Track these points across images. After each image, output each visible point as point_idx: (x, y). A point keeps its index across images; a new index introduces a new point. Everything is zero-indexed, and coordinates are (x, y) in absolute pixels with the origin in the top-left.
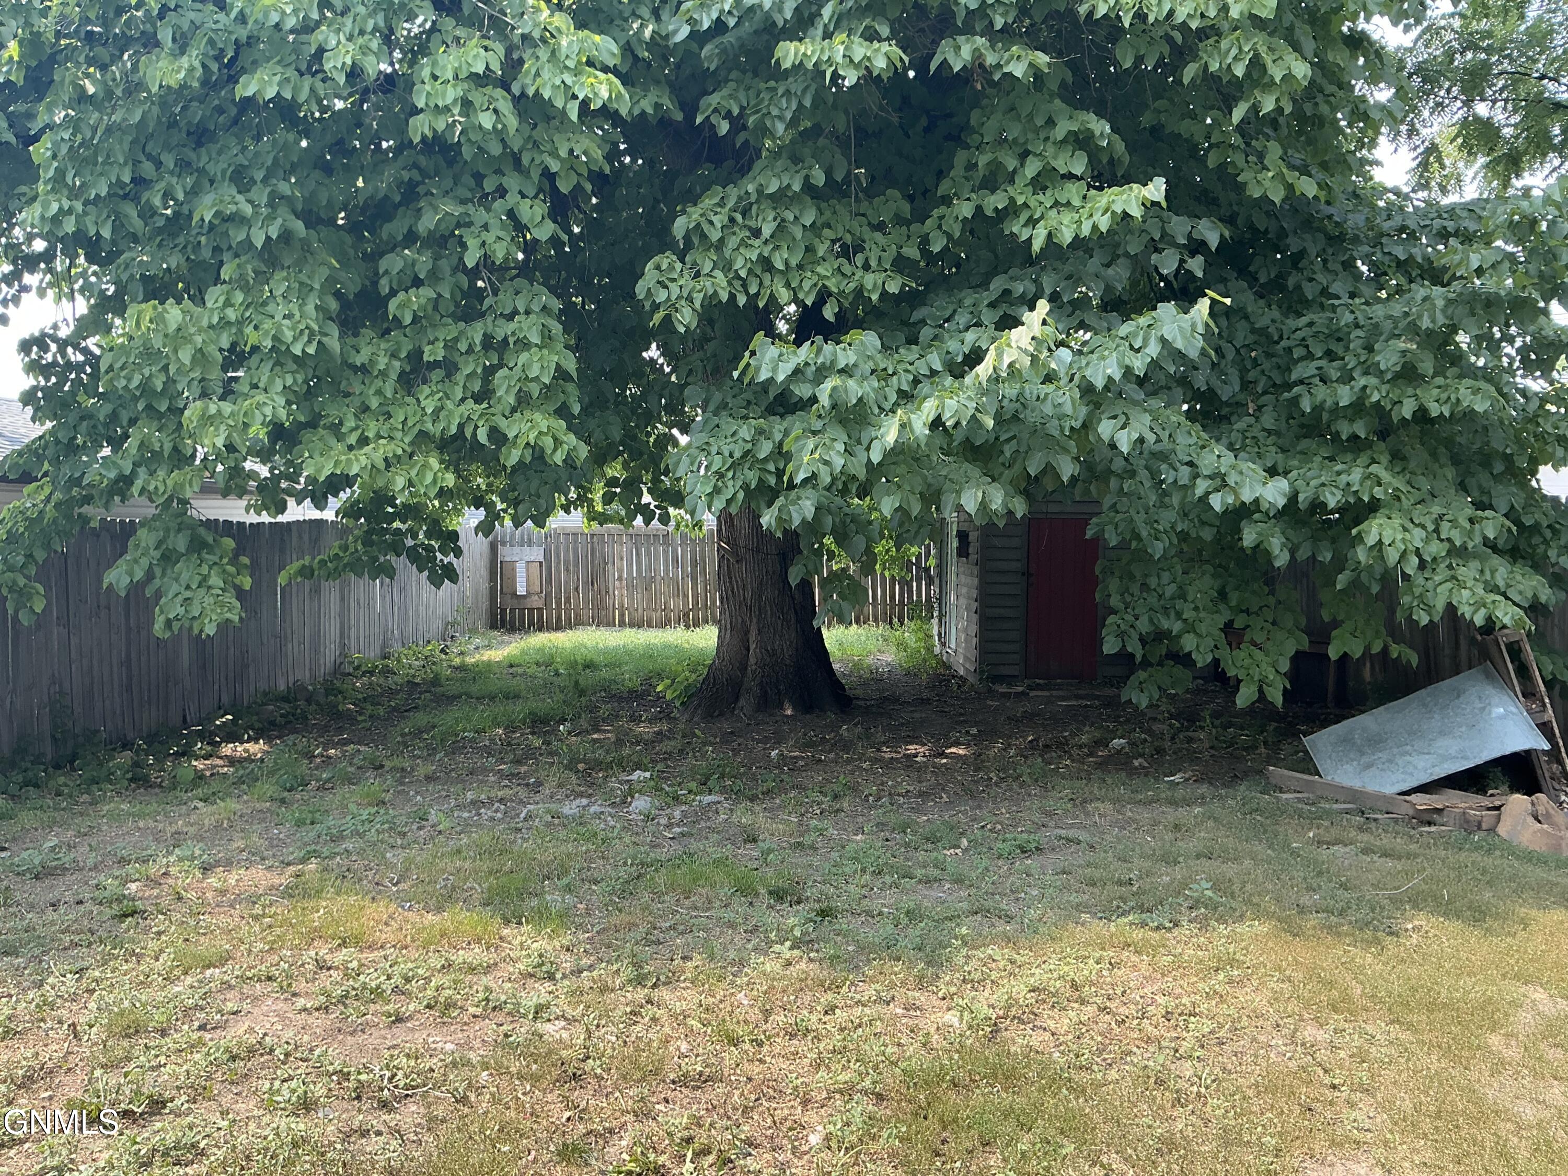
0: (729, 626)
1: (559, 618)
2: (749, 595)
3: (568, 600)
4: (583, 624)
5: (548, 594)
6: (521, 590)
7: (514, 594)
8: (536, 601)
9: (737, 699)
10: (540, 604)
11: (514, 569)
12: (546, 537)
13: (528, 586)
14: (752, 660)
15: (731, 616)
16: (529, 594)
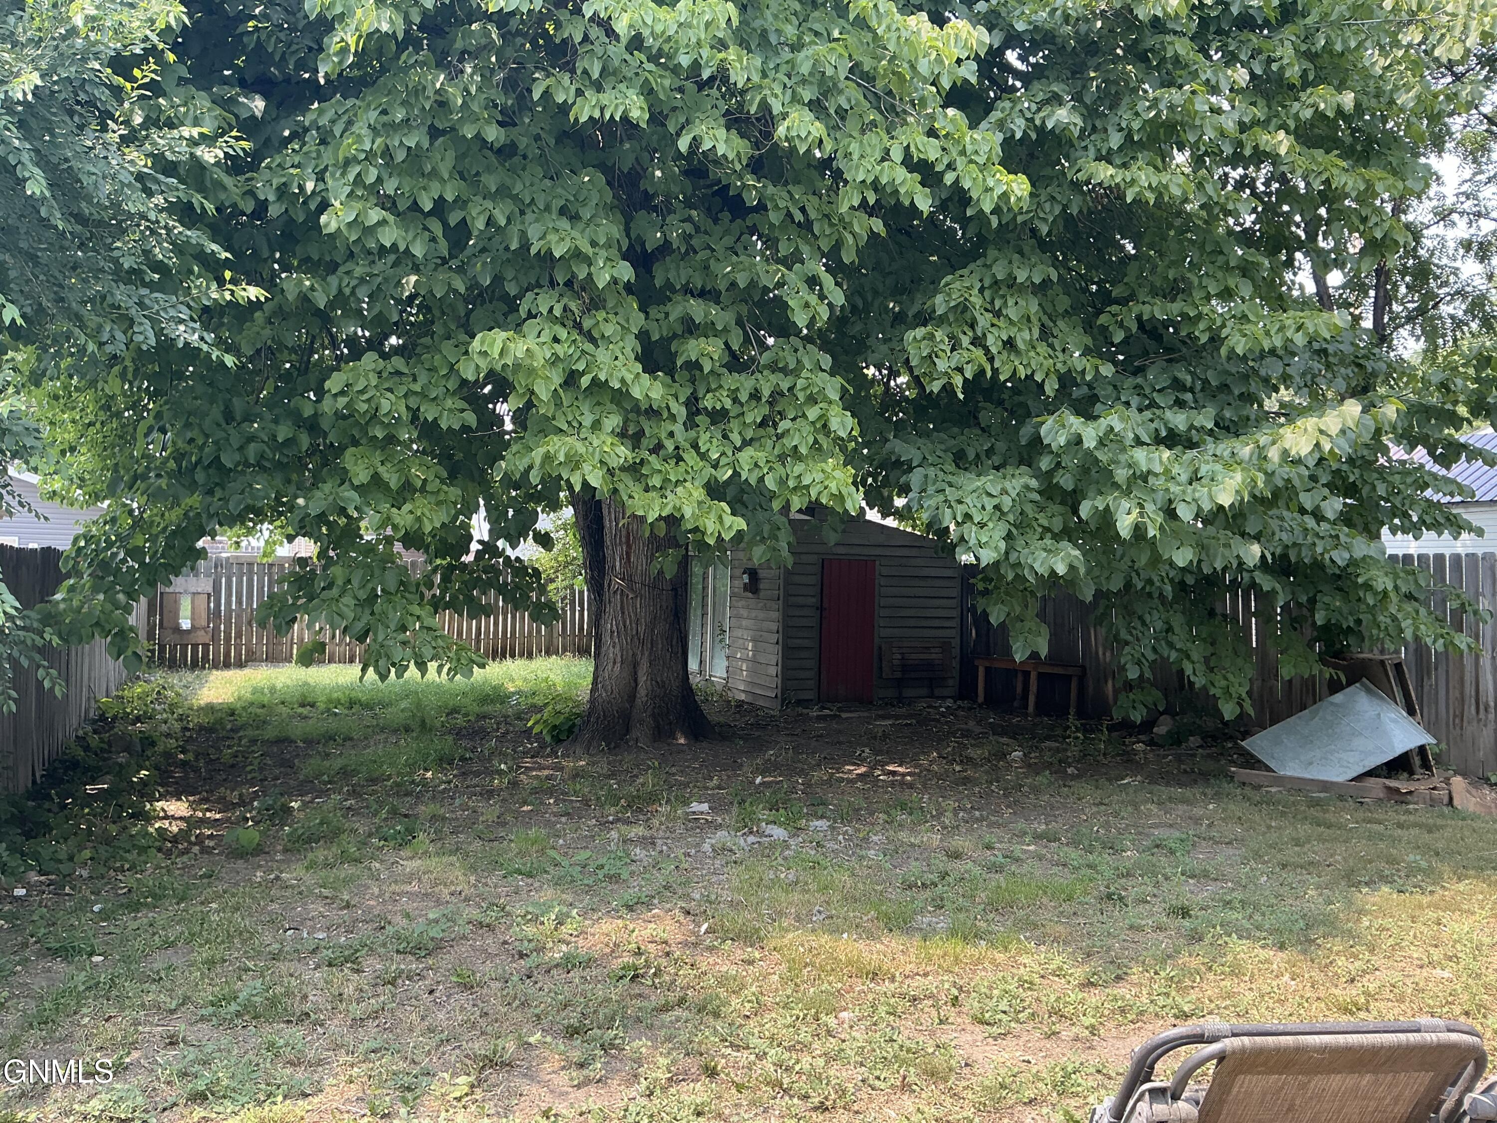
0: (619, 659)
1: (227, 654)
2: (642, 629)
3: (239, 635)
4: (255, 660)
5: (216, 629)
6: (185, 624)
7: (177, 629)
8: (202, 637)
9: (628, 731)
10: (207, 639)
11: (176, 603)
12: (216, 567)
13: (193, 619)
14: (642, 692)
15: (622, 650)
16: (194, 628)
